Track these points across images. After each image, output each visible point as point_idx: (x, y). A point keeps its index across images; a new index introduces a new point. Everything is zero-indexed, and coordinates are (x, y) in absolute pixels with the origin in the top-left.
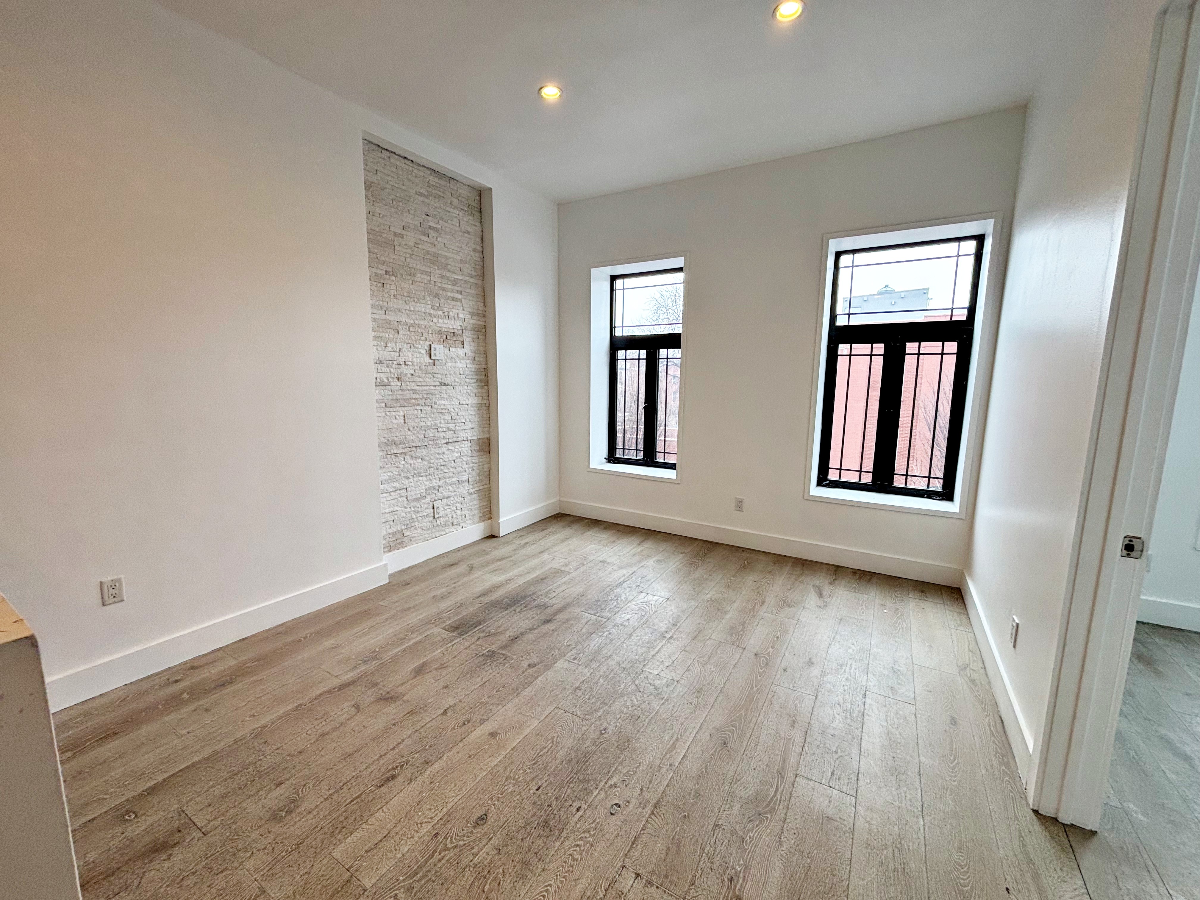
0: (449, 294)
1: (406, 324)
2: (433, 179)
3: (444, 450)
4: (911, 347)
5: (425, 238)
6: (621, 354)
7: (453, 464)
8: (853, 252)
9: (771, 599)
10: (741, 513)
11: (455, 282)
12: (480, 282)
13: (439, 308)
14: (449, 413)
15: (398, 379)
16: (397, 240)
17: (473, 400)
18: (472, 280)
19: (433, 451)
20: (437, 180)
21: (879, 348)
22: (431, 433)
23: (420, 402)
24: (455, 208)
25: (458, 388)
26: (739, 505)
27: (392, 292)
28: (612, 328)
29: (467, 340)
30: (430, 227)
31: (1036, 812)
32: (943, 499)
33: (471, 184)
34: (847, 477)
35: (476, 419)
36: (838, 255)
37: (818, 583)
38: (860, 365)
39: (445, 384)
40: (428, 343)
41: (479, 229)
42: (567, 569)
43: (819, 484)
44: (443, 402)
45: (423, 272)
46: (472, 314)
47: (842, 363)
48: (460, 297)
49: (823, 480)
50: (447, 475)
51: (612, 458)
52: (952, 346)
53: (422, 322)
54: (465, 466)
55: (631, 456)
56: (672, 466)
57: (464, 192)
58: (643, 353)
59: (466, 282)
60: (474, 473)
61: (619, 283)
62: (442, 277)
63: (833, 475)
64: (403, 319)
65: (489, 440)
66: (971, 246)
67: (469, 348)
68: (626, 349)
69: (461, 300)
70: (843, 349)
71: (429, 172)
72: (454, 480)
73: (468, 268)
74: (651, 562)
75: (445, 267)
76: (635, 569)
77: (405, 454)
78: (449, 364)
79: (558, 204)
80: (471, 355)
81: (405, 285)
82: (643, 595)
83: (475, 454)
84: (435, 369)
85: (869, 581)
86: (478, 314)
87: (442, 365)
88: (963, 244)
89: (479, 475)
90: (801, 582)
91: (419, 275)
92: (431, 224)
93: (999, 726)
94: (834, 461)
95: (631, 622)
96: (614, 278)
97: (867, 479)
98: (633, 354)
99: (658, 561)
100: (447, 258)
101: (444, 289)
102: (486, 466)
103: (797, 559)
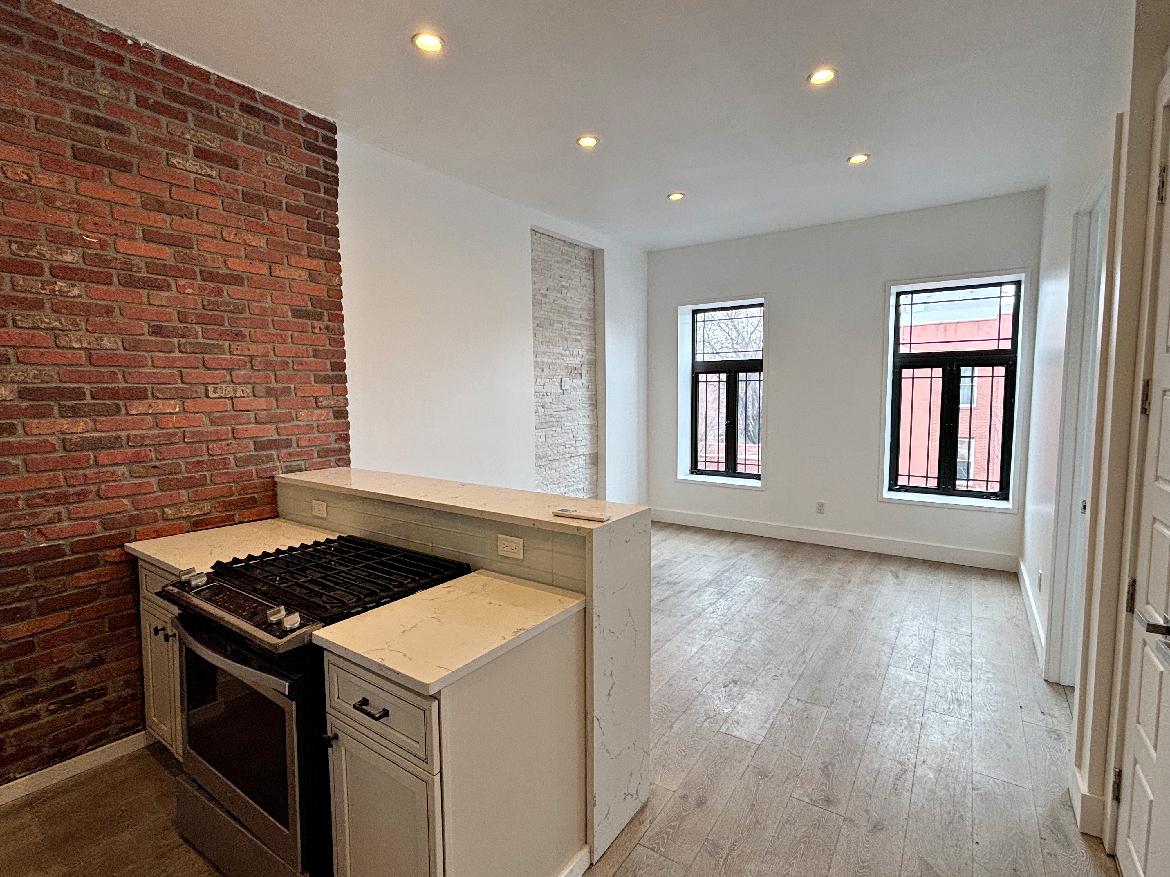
0: (574, 337)
1: (548, 362)
2: (565, 248)
3: (568, 463)
4: (965, 371)
5: (559, 295)
6: (702, 377)
7: (574, 475)
8: (912, 293)
9: (855, 579)
10: (822, 515)
11: (577, 326)
12: (592, 324)
13: (567, 349)
14: (572, 432)
15: (543, 407)
16: (545, 300)
17: (587, 422)
18: (588, 324)
19: (562, 463)
20: (566, 248)
21: (938, 372)
22: (561, 449)
23: (555, 424)
24: (579, 268)
25: (578, 412)
26: (820, 509)
27: (540, 340)
28: (694, 354)
29: (584, 372)
30: (563, 286)
31: (1046, 681)
32: (1000, 499)
33: (589, 247)
34: (915, 482)
35: (589, 437)
36: (899, 295)
37: (893, 569)
38: (922, 386)
39: (570, 409)
40: (560, 377)
41: (592, 282)
42: (678, 560)
43: (890, 489)
44: (568, 424)
45: (559, 322)
46: (588, 351)
47: (906, 385)
48: (579, 338)
49: (893, 485)
50: (570, 484)
51: (695, 470)
52: (1001, 370)
53: (557, 361)
54: (582, 477)
55: (713, 467)
56: (757, 477)
57: (583, 254)
58: (724, 376)
59: (584, 326)
60: (587, 483)
61: (699, 317)
62: (569, 323)
63: (902, 481)
64: (546, 360)
65: (597, 453)
66: (1011, 289)
67: (585, 379)
68: (707, 373)
69: (579, 341)
70: (906, 372)
71: (562, 243)
72: (574, 488)
73: (585, 315)
74: (746, 556)
75: (570, 316)
76: (735, 560)
77: (545, 465)
78: (572, 393)
79: (648, 253)
80: (586, 384)
81: (547, 334)
82: (749, 577)
83: (588, 466)
84: (562, 398)
85: (938, 568)
86: (591, 351)
87: (568, 393)
88: (1004, 287)
89: (590, 484)
90: (879, 569)
91: (555, 325)
92: (564, 283)
93: (1031, 646)
94: (903, 469)
95: (746, 592)
96: (695, 312)
97: (933, 483)
98: (713, 377)
99: (753, 555)
100: (572, 308)
101: (570, 333)
102: (595, 477)
103: (874, 553)
